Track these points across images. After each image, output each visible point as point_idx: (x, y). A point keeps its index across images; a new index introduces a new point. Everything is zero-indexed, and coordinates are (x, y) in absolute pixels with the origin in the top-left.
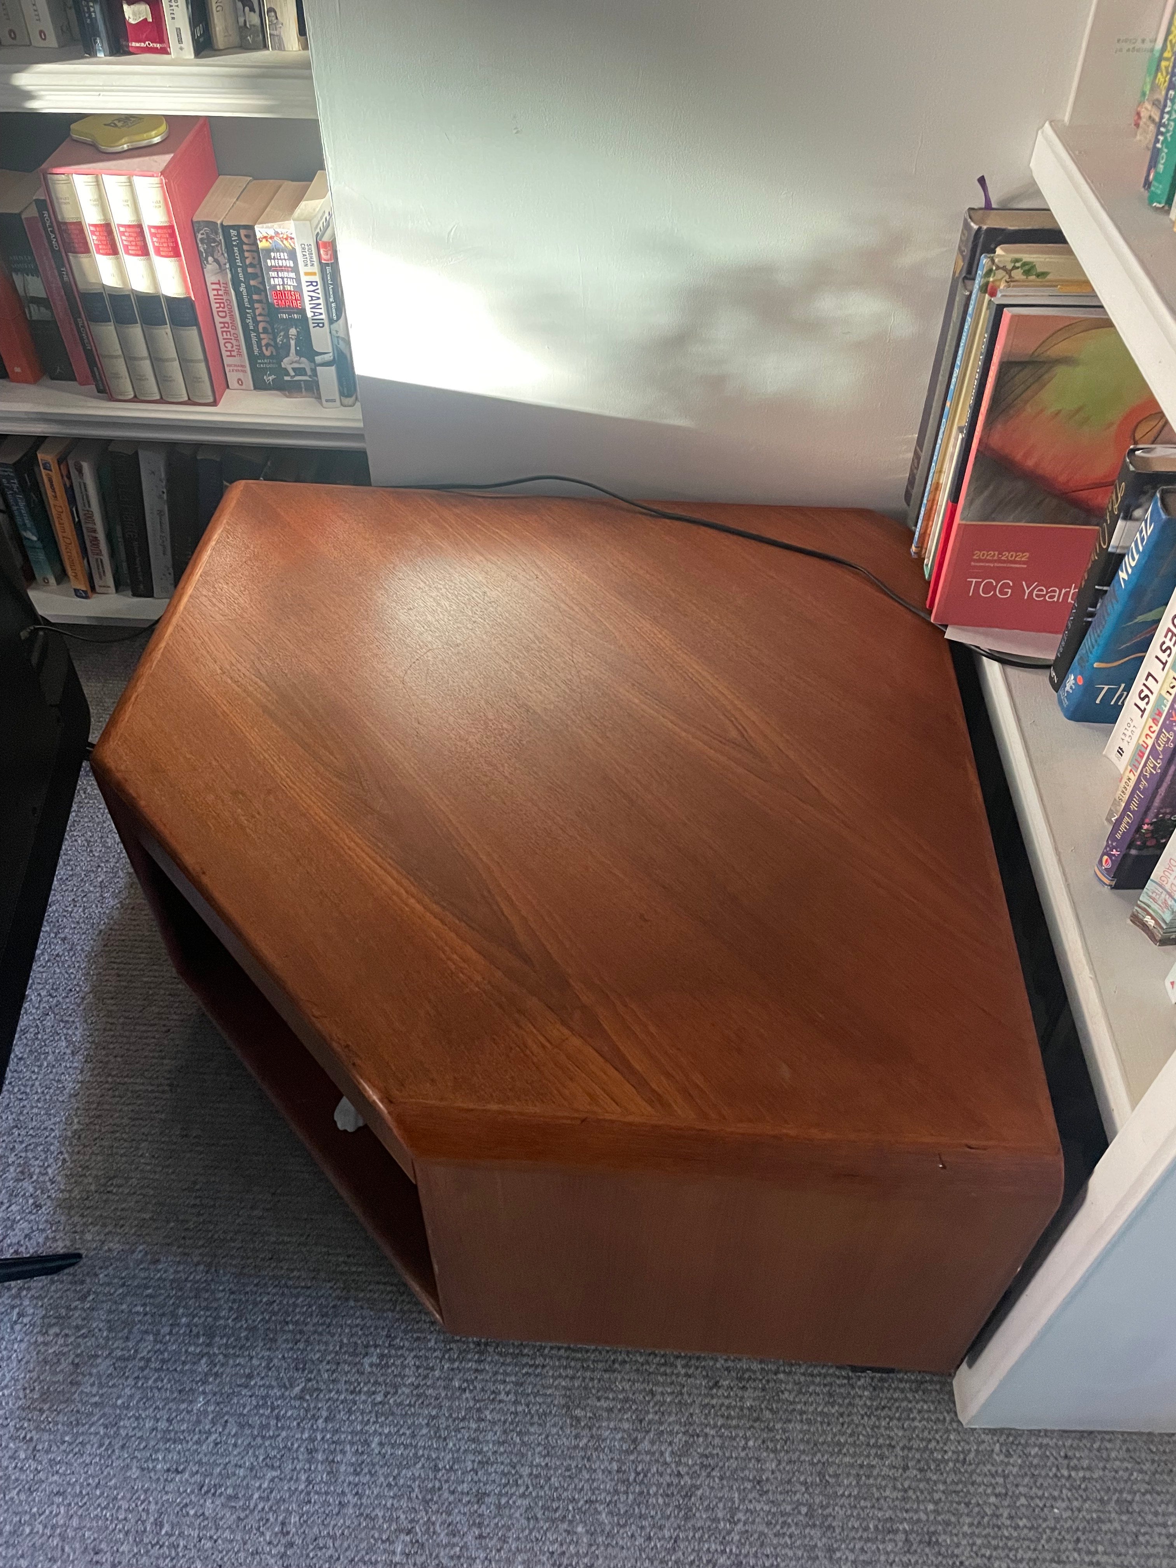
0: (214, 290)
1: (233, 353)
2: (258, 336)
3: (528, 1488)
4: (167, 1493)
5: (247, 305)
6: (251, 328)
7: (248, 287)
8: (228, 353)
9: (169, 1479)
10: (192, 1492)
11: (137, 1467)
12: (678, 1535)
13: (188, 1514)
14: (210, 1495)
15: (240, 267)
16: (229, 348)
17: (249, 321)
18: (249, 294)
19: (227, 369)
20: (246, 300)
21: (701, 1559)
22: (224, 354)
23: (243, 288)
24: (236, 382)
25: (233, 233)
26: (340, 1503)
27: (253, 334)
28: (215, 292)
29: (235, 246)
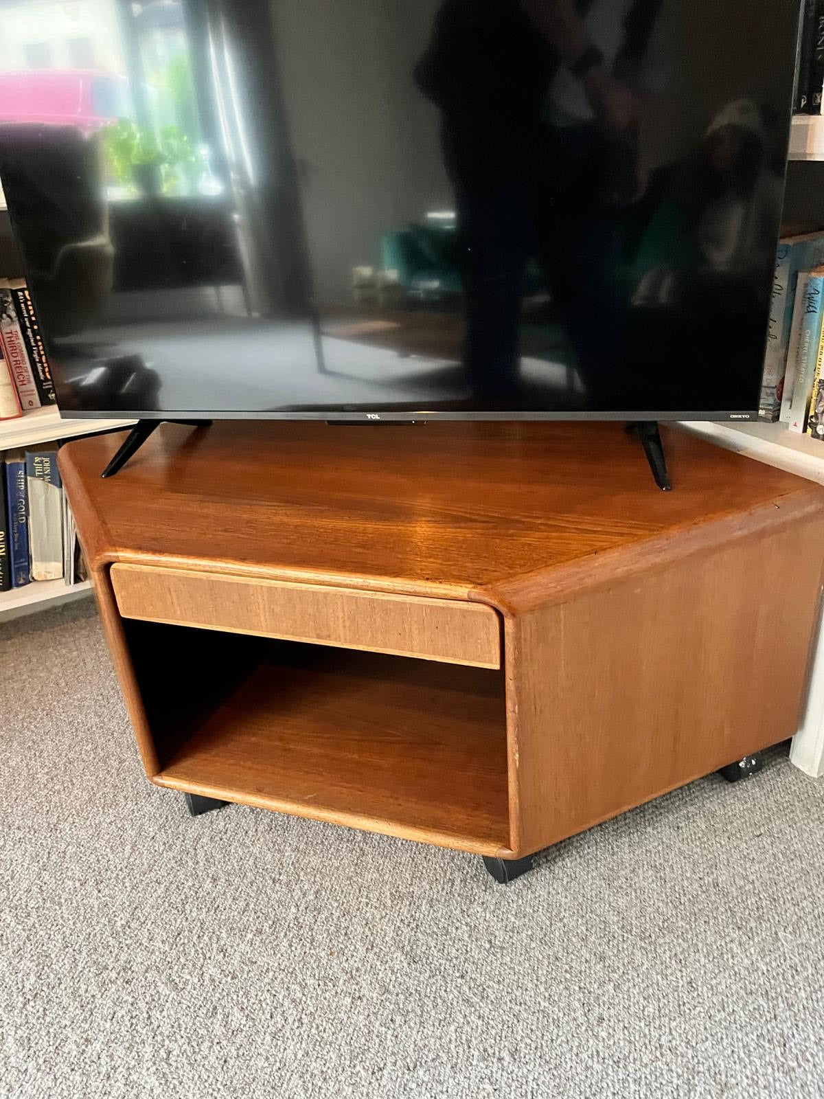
0: (8, 337)
1: (25, 382)
2: (42, 366)
3: (623, 936)
4: (385, 1086)
5: (33, 344)
6: (37, 360)
7: (33, 331)
8: (21, 383)
9: (379, 1078)
10: (403, 1074)
11: (348, 1086)
12: (729, 906)
13: (411, 1089)
14: (418, 1067)
15: (26, 317)
16: (22, 379)
17: (36, 356)
18: (34, 336)
19: (20, 394)
20: (32, 341)
21: (753, 910)
22: (18, 384)
23: (29, 332)
24: (28, 404)
25: (20, 294)
26: (514, 1015)
27: (39, 365)
28: (9, 340)
29: (22, 303)
